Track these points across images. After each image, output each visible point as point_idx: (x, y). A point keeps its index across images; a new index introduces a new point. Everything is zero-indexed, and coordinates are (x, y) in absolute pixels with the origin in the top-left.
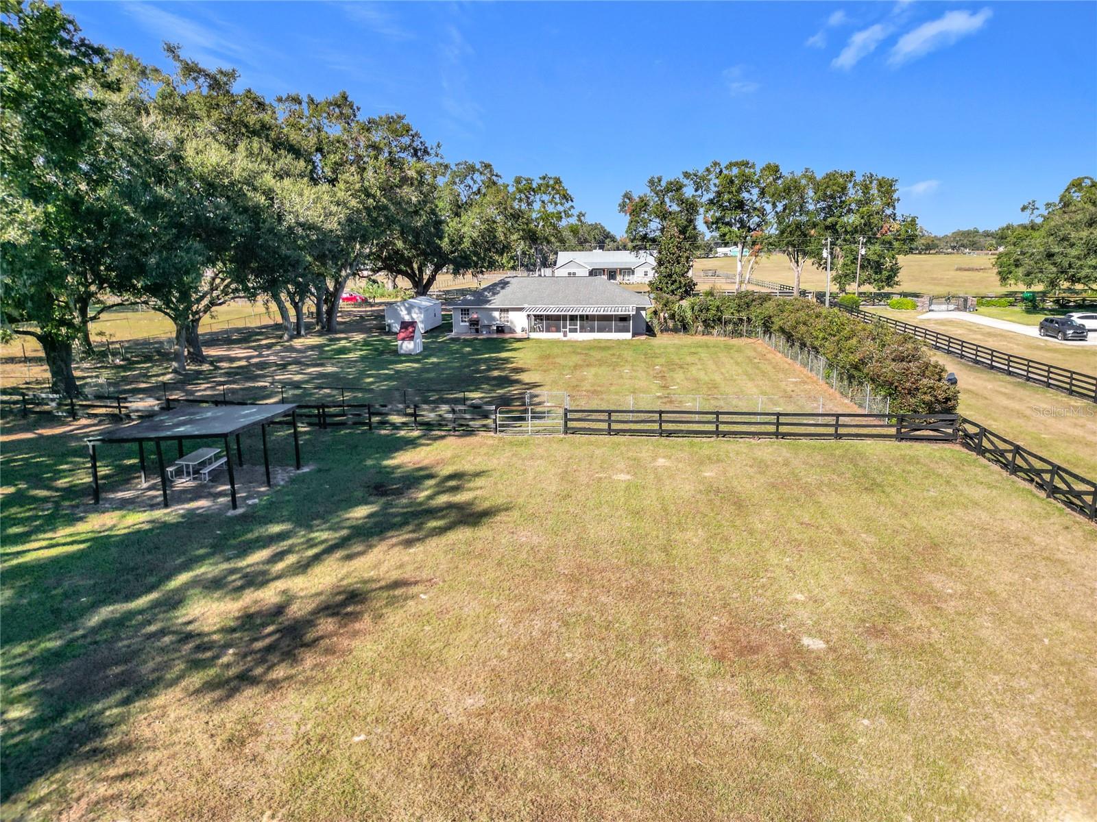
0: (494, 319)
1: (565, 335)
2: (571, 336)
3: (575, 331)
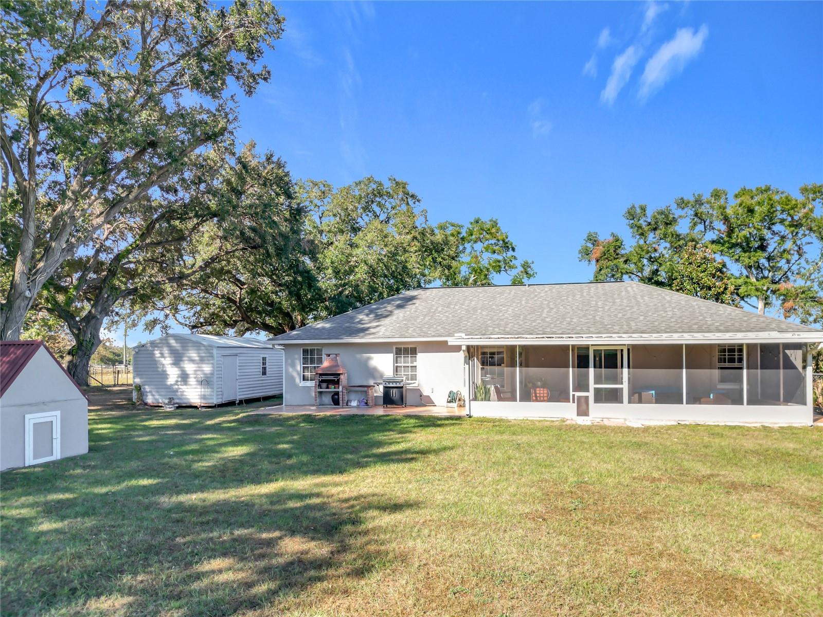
0: (373, 373)
1: (583, 411)
2: (601, 413)
3: (613, 397)
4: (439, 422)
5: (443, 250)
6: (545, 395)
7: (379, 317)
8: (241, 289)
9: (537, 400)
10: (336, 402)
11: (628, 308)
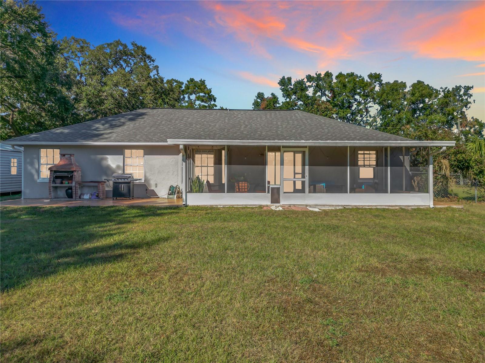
1: (275, 199)
4: (159, 212)
5: (169, 94)
6: (246, 187)
7: (112, 126)
8: (13, 111)
9: (239, 192)
10: (70, 195)
11: (298, 127)
